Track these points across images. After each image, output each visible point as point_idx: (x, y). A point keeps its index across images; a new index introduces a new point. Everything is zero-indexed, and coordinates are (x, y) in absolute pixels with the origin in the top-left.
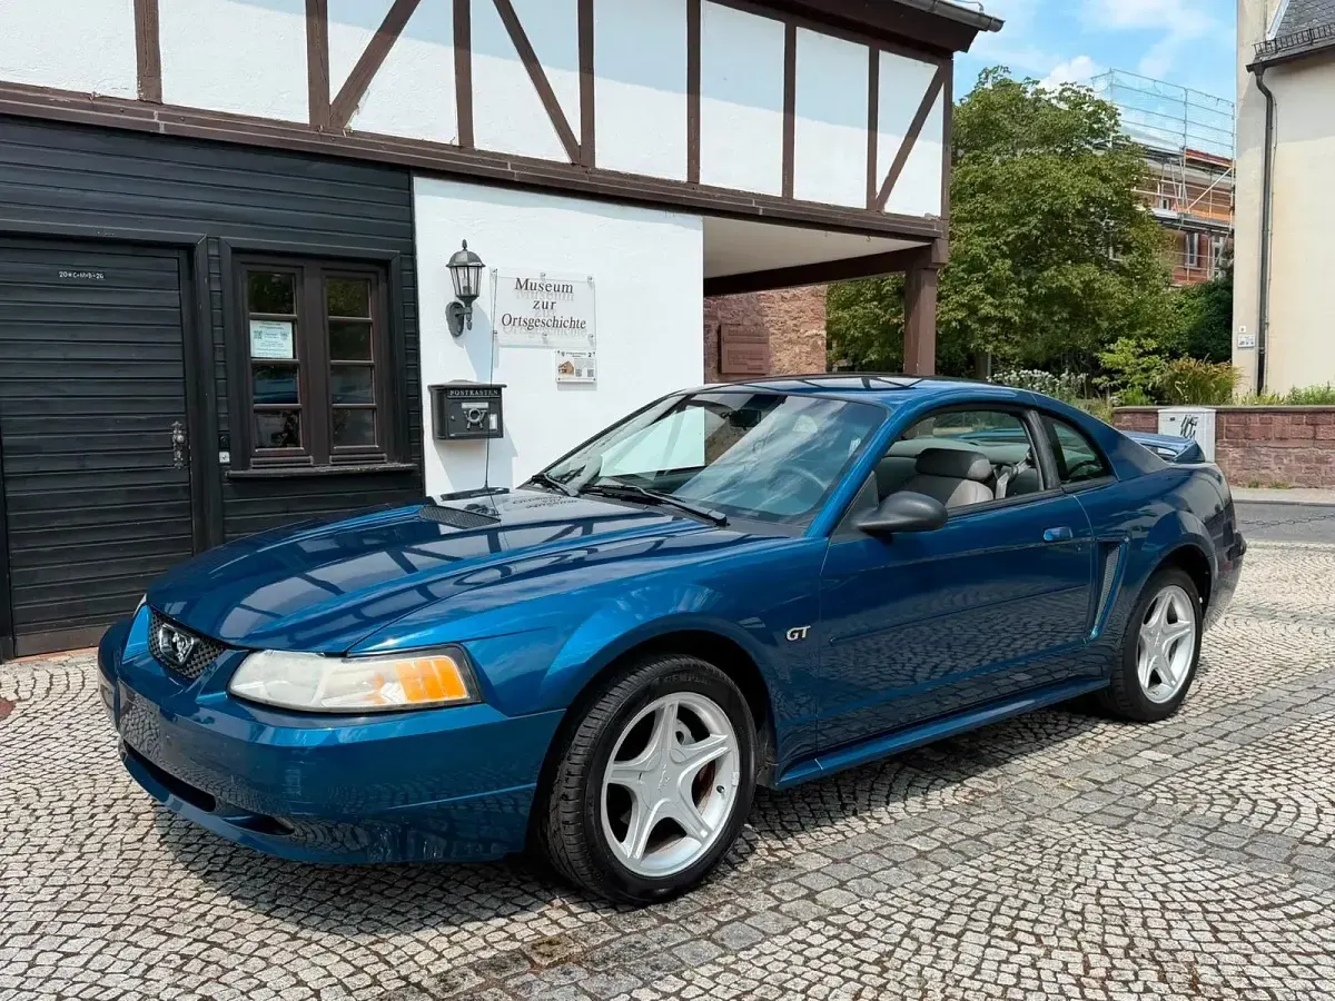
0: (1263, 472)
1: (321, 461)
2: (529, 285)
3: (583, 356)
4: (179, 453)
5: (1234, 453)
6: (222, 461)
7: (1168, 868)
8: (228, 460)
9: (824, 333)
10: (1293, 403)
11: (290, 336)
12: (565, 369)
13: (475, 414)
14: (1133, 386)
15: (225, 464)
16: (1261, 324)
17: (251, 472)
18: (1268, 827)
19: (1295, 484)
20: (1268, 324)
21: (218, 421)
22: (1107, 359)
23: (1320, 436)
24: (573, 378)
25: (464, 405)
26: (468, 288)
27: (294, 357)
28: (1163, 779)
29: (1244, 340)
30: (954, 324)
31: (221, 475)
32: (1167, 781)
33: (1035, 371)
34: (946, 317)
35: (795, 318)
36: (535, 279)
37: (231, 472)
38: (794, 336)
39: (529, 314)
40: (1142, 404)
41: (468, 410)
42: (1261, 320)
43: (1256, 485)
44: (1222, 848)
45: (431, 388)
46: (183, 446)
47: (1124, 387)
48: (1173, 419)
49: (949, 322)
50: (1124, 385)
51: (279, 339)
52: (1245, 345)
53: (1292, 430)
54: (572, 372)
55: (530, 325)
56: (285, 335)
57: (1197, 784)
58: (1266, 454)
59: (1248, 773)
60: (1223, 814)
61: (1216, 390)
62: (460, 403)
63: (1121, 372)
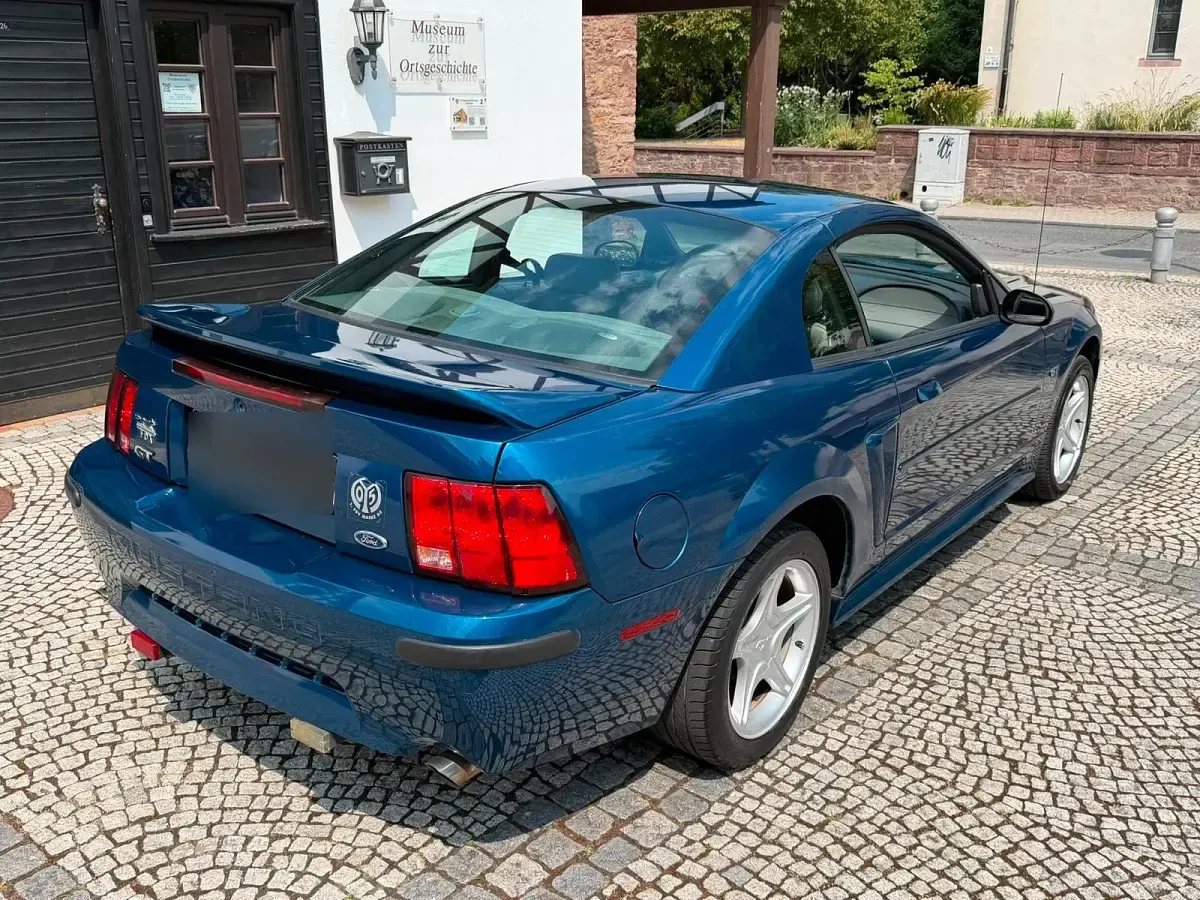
0: (1008, 190)
1: (237, 219)
2: (424, 27)
3: (475, 103)
4: (101, 217)
5: (983, 172)
6: (146, 224)
7: (1128, 604)
8: (150, 223)
9: (635, 53)
10: (1036, 126)
11: (198, 87)
12: (460, 117)
13: (384, 168)
14: (894, 105)
15: (150, 227)
16: (1006, 46)
17: (172, 234)
18: (1181, 562)
19: (1032, 202)
20: (1012, 46)
21: (138, 183)
22: (871, 78)
23: (1059, 158)
24: (466, 127)
25: (374, 160)
26: (373, 35)
27: (203, 111)
28: (1082, 520)
29: (990, 60)
30: (727, 34)
31: (147, 238)
32: (1086, 523)
33: (805, 87)
34: (720, 27)
35: (609, 38)
36: (430, 22)
37: (155, 235)
38: (607, 56)
39: (424, 59)
40: (901, 123)
41: (376, 165)
42: (1007, 42)
43: (998, 202)
44: (1156, 582)
45: (337, 140)
46: (104, 210)
47: (887, 106)
48: (931, 140)
49: (723, 32)
50: (886, 104)
51: (187, 91)
52: (990, 65)
53: (1036, 152)
54: (465, 120)
55: (427, 71)
56: (192, 87)
57: (1111, 523)
58: (1011, 175)
59: (1145, 512)
60: (1143, 551)
61: (968, 111)
62: (369, 158)
63: (884, 91)
